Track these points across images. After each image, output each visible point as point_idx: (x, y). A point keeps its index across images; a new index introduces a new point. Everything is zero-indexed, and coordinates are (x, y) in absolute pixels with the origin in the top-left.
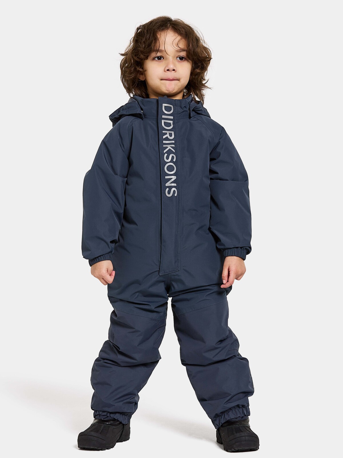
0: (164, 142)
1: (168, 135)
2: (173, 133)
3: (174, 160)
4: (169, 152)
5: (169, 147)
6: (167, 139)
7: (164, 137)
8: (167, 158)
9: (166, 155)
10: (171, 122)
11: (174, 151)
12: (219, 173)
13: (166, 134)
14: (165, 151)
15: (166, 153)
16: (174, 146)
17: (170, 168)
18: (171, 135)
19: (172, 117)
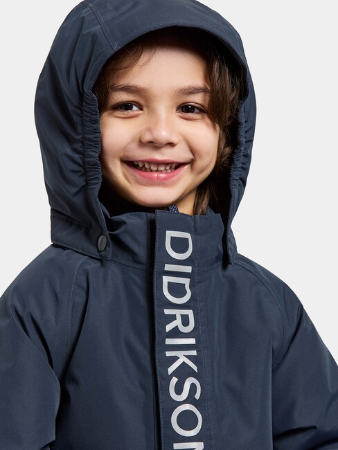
0: (169, 341)
1: (178, 322)
2: (190, 313)
3: (197, 396)
4: (183, 372)
5: (182, 358)
6: (176, 333)
7: (169, 328)
8: (179, 390)
9: (174, 380)
10: (186, 282)
11: (195, 368)
12: (317, 426)
13: (173, 318)
14: (171, 370)
15: (174, 374)
16: (194, 353)
17: (187, 420)
18: (185, 321)
19: (188, 269)
